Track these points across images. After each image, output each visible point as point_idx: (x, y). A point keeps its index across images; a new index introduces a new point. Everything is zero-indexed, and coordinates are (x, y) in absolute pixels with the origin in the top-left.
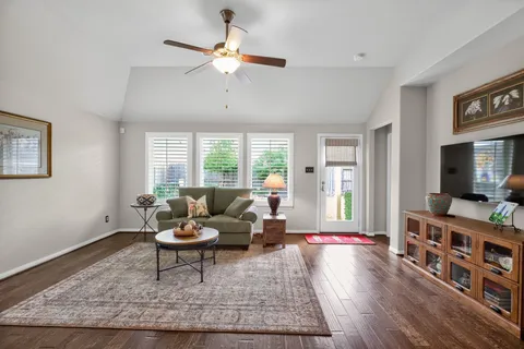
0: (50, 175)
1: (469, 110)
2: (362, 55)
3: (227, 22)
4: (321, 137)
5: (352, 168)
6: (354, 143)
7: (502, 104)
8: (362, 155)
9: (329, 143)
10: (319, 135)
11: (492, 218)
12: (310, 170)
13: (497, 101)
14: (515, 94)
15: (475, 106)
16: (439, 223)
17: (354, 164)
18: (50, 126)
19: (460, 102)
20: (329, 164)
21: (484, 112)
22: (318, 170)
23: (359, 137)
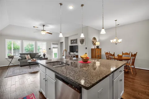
6: (57, 44)
8: (58, 46)
9: (53, 44)
10: (51, 42)
16: (70, 55)
17: (57, 48)
19: (71, 41)
20: (53, 48)
22: (51, 49)
23: (58, 43)
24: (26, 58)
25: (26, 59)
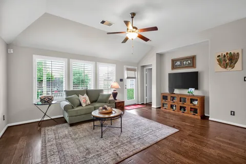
1: (176, 64)
3: (132, 18)
4: (125, 67)
5: (134, 79)
7: (186, 64)
8: (137, 74)
9: (128, 69)
11: (188, 93)
12: (121, 80)
13: (185, 62)
14: (189, 61)
15: (178, 63)
17: (135, 78)
20: (128, 78)
21: (181, 65)
22: (124, 80)
23: (136, 68)
24: (82, 102)
25: (80, 105)
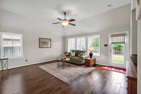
0: (51, 47)
2: (110, 6)
3: (65, 15)
6: (124, 35)
10: (109, 34)
12: (106, 45)
18: (51, 39)
20: (113, 43)
